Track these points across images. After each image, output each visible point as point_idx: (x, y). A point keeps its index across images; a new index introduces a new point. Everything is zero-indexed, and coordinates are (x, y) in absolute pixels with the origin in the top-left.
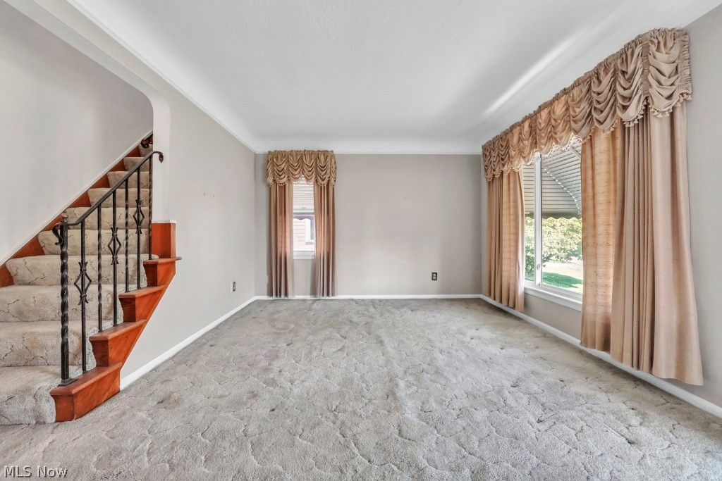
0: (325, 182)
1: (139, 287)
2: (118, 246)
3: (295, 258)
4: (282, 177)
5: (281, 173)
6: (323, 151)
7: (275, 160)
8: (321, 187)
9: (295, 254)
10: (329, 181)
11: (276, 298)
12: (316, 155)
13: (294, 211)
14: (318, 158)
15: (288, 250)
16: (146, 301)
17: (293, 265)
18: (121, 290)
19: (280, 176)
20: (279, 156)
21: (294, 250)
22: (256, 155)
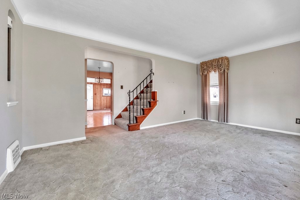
0: (223, 71)
1: (147, 107)
2: (141, 97)
3: (211, 104)
4: (205, 72)
5: (204, 70)
6: (221, 58)
7: (202, 66)
8: (221, 74)
9: (211, 103)
10: (224, 71)
11: (203, 120)
12: (218, 60)
13: (210, 85)
14: (218, 61)
15: (208, 101)
16: (147, 110)
17: (210, 107)
18: (142, 107)
19: (204, 71)
20: (204, 64)
21: (211, 101)
22: (197, 65)
